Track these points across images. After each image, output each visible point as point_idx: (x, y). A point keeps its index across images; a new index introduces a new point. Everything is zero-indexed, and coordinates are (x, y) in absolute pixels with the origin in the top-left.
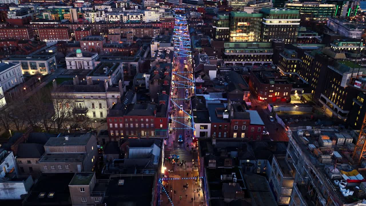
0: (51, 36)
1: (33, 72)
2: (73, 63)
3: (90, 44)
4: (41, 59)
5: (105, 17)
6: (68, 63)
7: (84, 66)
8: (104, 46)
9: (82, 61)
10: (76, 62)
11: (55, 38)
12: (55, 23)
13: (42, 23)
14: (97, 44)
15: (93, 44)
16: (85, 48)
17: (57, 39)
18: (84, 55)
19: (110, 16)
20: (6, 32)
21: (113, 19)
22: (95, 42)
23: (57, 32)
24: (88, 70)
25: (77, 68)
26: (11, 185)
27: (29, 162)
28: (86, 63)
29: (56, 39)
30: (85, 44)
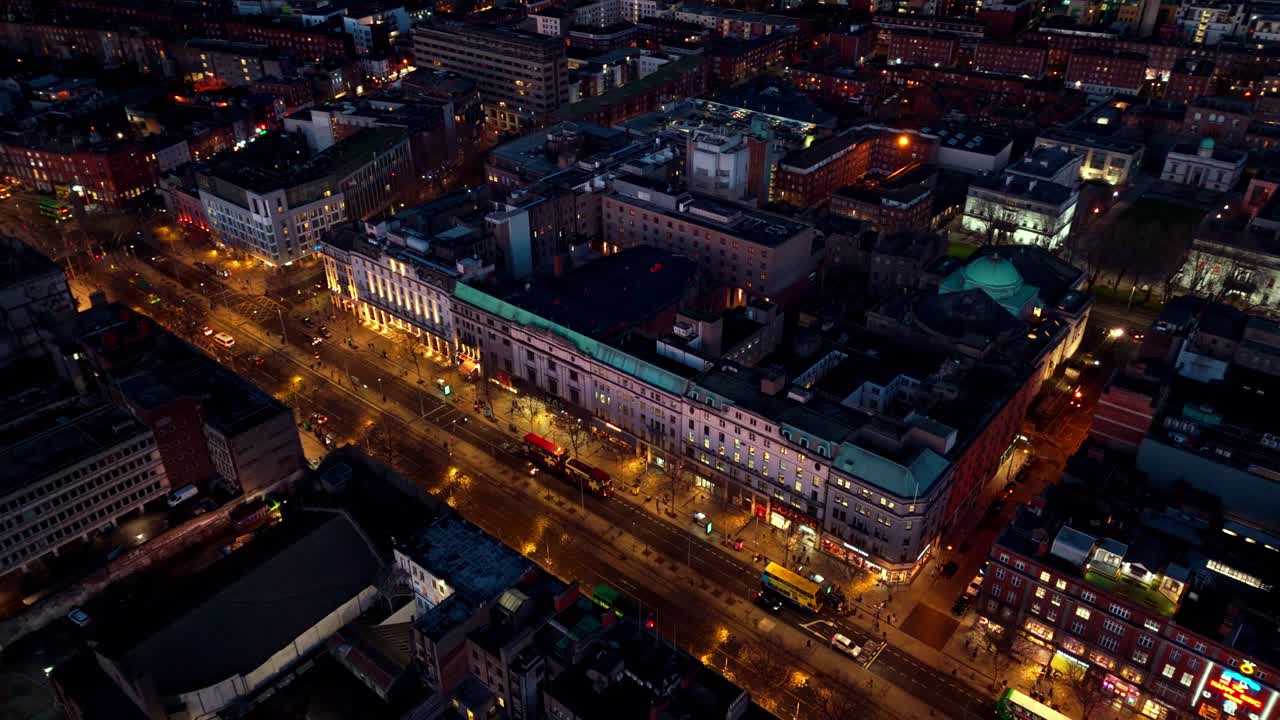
0: (1096, 76)
1: (1090, 174)
2: (1181, 169)
3: (1212, 117)
4: (1116, 148)
5: (1240, 22)
6: (1168, 165)
7: (1205, 178)
8: (1250, 131)
9: (1205, 168)
10: (1189, 167)
11: (1102, 82)
12: (1104, 35)
13: (1070, 32)
14: (1235, 122)
15: (1221, 119)
16: (1193, 127)
17: (1109, 83)
18: (1217, 155)
19: (1260, 24)
20: (995, 53)
21: (1268, 35)
22: (1230, 116)
23: (1115, 67)
24: (1214, 191)
25: (1185, 180)
26: (1206, 361)
27: (1214, 342)
28: (1214, 175)
29: (1105, 84)
30: (1198, 116)
